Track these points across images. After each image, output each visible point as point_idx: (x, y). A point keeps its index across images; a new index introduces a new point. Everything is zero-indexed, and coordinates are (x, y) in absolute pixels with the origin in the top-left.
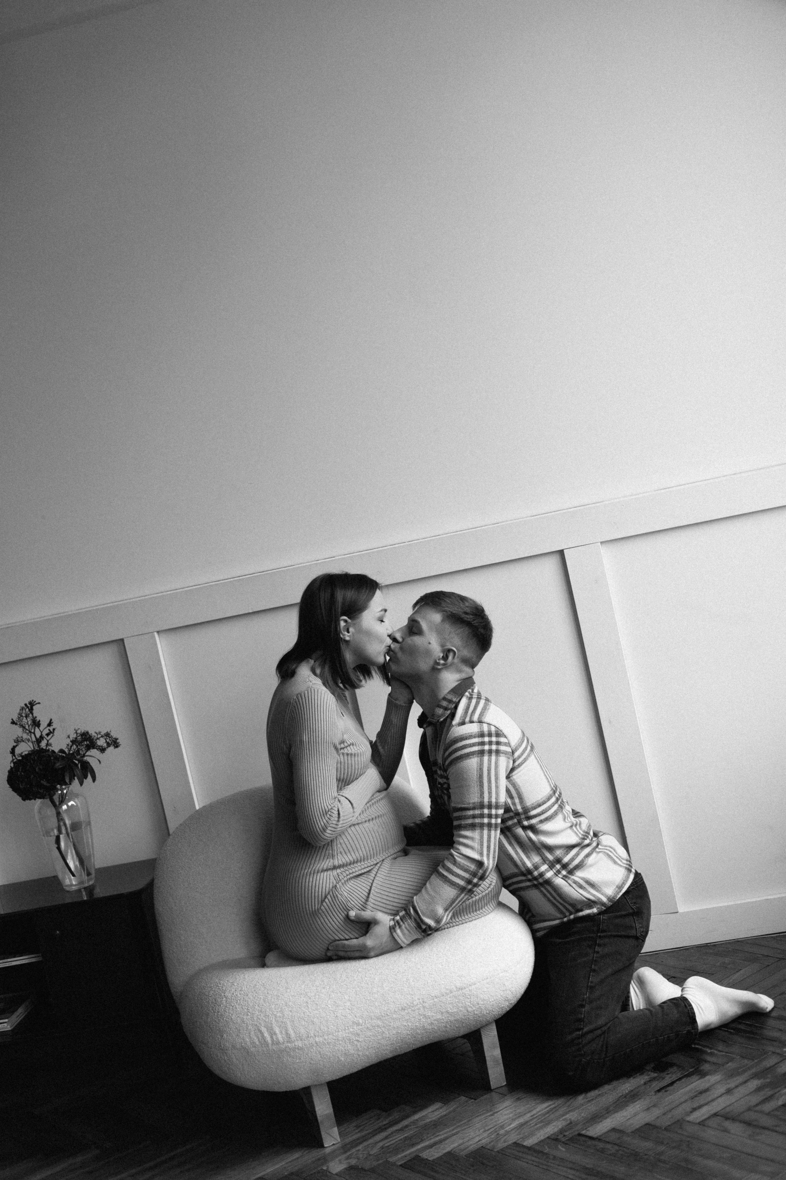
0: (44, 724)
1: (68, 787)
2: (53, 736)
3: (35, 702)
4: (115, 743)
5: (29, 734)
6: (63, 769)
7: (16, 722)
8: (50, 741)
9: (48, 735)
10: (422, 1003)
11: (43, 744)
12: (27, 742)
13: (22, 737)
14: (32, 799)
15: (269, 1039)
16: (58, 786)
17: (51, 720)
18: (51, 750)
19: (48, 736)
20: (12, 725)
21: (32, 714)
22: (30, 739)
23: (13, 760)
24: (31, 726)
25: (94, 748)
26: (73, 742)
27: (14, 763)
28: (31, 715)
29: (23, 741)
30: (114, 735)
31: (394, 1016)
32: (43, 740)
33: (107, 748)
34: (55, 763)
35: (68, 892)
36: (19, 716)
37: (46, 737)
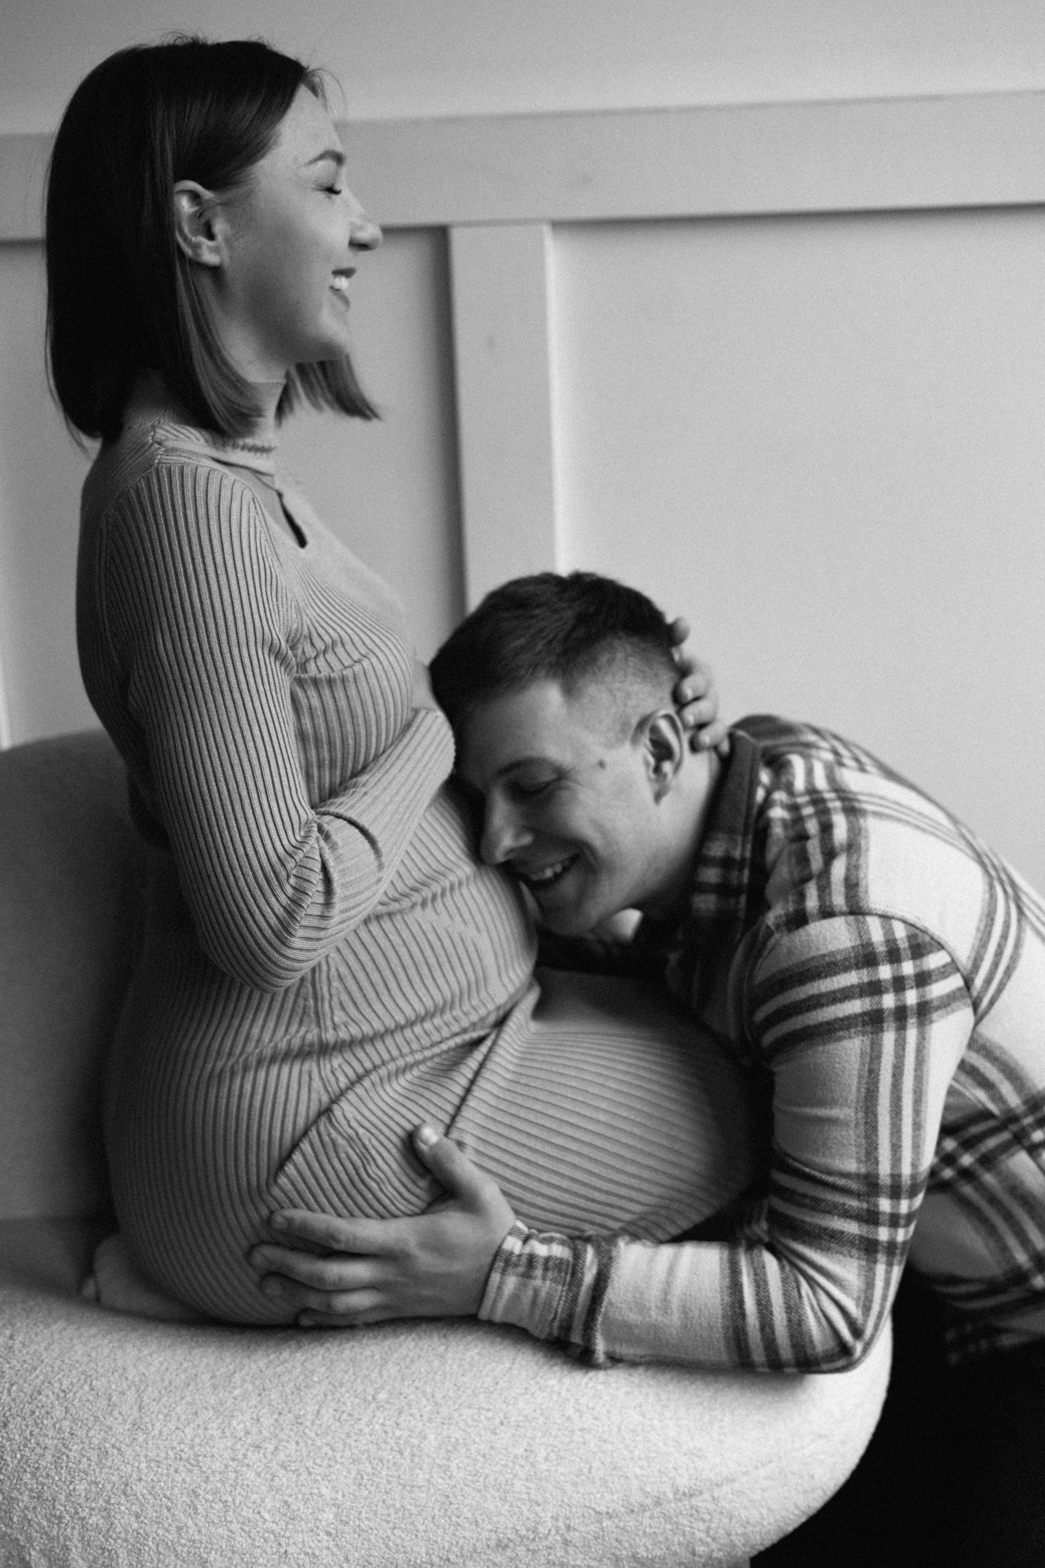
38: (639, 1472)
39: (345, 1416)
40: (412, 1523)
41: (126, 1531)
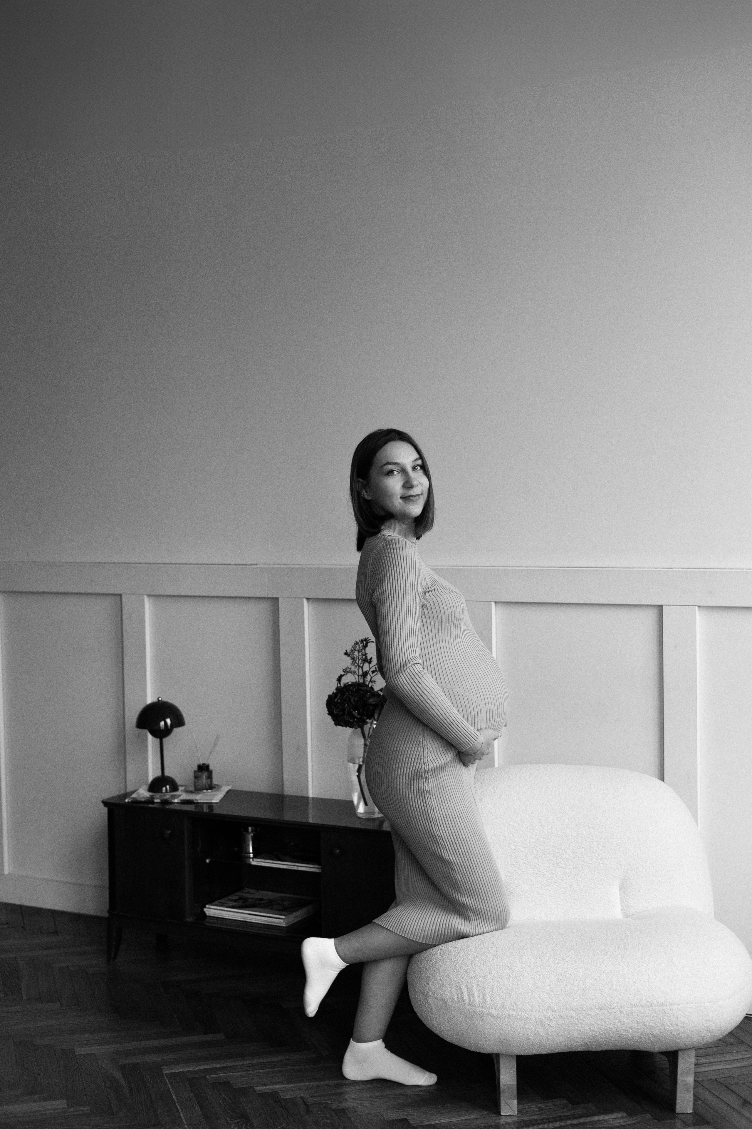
5: (358, 667)
6: (375, 706)
7: (349, 653)
8: (374, 679)
9: (373, 672)
10: (620, 1007)
11: (367, 680)
12: (354, 673)
13: (351, 669)
14: (344, 726)
15: (466, 998)
16: (367, 720)
18: (370, 687)
19: (372, 674)
20: (344, 655)
21: (365, 650)
22: (357, 672)
23: (337, 686)
24: (360, 661)
27: (337, 689)
28: (363, 651)
29: (351, 673)
31: (590, 1012)
32: (368, 676)
34: (370, 698)
36: (353, 649)
37: (371, 673)
38: (646, 994)
39: (556, 962)
40: (572, 995)
41: (489, 983)
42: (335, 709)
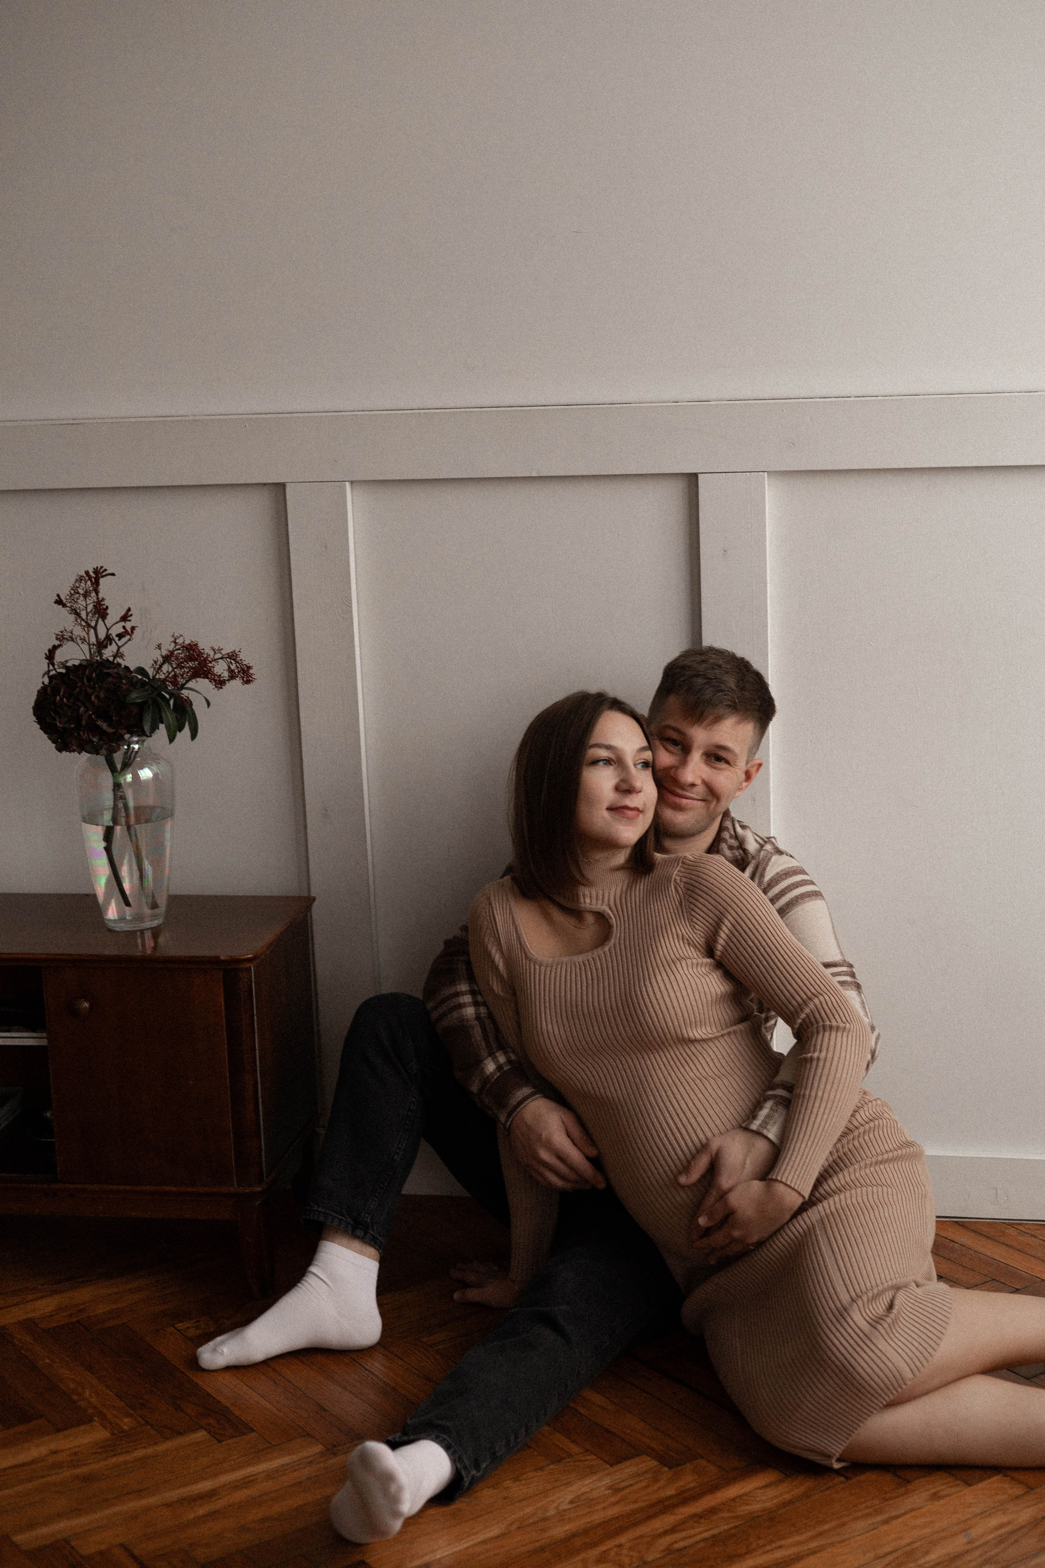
0: (114, 615)
1: (144, 741)
2: (130, 640)
3: (105, 570)
4: (245, 674)
5: (86, 629)
6: (142, 707)
7: (64, 601)
8: (121, 650)
9: (120, 636)
11: (108, 653)
12: (80, 642)
13: (71, 632)
14: (74, 751)
16: (127, 736)
17: (129, 610)
18: (123, 666)
19: (119, 639)
20: (55, 605)
21: (97, 593)
22: (87, 639)
23: (49, 671)
24: (90, 615)
25: (206, 677)
26: (167, 659)
27: (51, 678)
28: (93, 594)
29: (72, 640)
30: (246, 658)
32: (110, 645)
33: (228, 680)
34: (128, 691)
35: (110, 930)
36: (72, 592)
37: (116, 639)
42: (57, 719)
